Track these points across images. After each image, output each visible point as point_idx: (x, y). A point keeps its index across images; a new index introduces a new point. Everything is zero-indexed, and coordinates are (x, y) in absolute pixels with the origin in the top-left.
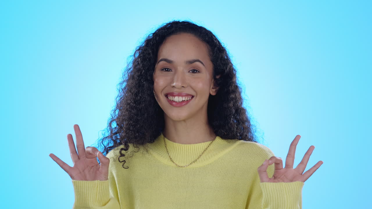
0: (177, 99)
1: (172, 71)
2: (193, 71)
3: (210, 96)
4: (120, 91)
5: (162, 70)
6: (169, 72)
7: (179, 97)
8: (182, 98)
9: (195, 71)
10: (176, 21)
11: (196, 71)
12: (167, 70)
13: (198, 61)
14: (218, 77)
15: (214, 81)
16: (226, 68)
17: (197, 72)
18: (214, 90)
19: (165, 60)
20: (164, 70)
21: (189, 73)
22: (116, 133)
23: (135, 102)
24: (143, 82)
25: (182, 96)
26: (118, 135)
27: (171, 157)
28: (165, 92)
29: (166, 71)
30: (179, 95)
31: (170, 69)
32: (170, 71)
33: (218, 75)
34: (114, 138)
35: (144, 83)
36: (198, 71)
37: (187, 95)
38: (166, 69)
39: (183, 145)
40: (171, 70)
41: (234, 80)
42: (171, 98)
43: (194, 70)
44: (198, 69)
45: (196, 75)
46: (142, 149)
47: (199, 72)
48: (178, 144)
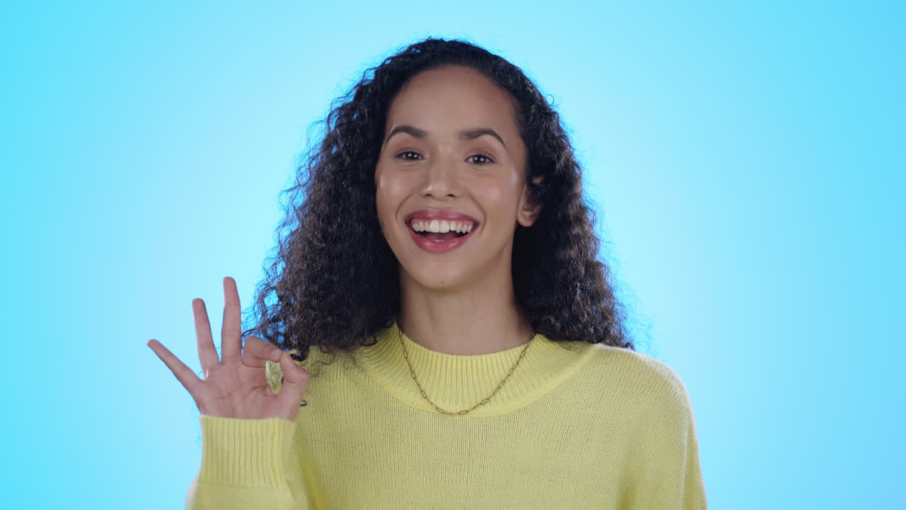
0: (435, 226)
1: (423, 158)
2: (476, 159)
3: (519, 228)
4: (288, 213)
5: (399, 156)
6: (415, 162)
7: (440, 223)
8: (450, 225)
9: (481, 158)
10: (433, 38)
11: (485, 158)
12: (410, 155)
13: (491, 132)
14: (537, 181)
15: (528, 189)
16: (559, 158)
17: (487, 160)
18: (528, 214)
19: (407, 129)
20: (404, 156)
21: (466, 164)
22: (275, 320)
23: (325, 238)
24: (347, 187)
25: (450, 220)
26: (281, 323)
27: (423, 387)
28: (406, 211)
29: (408, 158)
30: (442, 216)
31: (418, 155)
32: (419, 157)
33: (537, 175)
34: (270, 332)
35: (350, 189)
36: (489, 159)
37: (463, 218)
38: (407, 153)
39: (452, 357)
40: (422, 156)
41: (577, 190)
42: (420, 226)
43: (479, 157)
44: (490, 154)
45: (486, 168)
46: (341, 356)
47: (492, 161)
48: (440, 355)
